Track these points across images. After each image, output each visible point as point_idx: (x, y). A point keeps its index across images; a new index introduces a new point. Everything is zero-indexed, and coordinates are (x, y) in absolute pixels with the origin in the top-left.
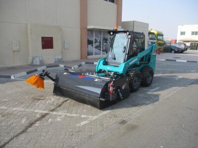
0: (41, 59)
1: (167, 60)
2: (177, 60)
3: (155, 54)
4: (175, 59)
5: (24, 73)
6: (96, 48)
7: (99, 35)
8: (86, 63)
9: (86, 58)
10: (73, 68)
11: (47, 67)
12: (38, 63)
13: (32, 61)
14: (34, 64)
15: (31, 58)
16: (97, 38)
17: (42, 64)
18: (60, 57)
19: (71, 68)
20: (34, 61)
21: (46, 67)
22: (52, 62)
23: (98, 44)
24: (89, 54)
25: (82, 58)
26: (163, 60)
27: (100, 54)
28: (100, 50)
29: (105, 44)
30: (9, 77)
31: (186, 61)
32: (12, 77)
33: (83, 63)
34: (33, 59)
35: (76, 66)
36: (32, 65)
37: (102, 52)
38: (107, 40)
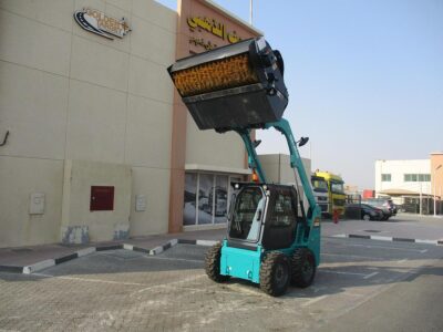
0: (85, 231)
1: (351, 236)
2: (373, 237)
3: (317, 224)
4: (368, 234)
5: (51, 262)
6: (201, 208)
7: (209, 183)
8: (180, 242)
9: (181, 230)
10: (151, 253)
11: (98, 249)
12: (79, 241)
13: (68, 237)
14: (71, 241)
15: (64, 230)
16: (203, 190)
17: (86, 242)
18: (125, 228)
19: (148, 252)
20: (71, 236)
21: (94, 249)
22: (107, 237)
23: (205, 201)
24: (187, 221)
25: (171, 230)
26: (343, 236)
27: (210, 222)
28: (210, 213)
29: (219, 201)
30: (21, 270)
31: (390, 239)
32: (26, 271)
33: (174, 242)
34: (70, 230)
35: (159, 249)
36: (66, 244)
37: (213, 217)
38: (226, 193)
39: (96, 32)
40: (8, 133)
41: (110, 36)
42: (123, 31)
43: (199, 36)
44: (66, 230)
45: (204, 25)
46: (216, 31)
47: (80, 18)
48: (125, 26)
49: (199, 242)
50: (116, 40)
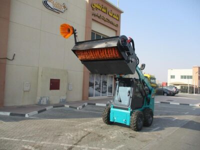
0: (48, 99)
1: (161, 102)
2: (171, 103)
3: (153, 97)
4: (169, 102)
5: (36, 112)
6: (96, 89)
7: (99, 78)
8: (88, 104)
9: (88, 99)
10: (78, 109)
11: (54, 107)
12: (45, 103)
13: (40, 101)
14: (42, 103)
16: (97, 81)
17: (48, 104)
18: (64, 98)
19: (76, 108)
20: (42, 101)
21: (52, 107)
22: (57, 102)
23: (98, 86)
24: (90, 95)
25: (83, 98)
26: (158, 102)
27: (100, 96)
28: (100, 92)
29: (104, 86)
30: (24, 115)
31: (179, 104)
32: (27, 116)
33: (86, 104)
34: (41, 99)
35: (81, 107)
36: (39, 105)
37: (101, 93)
38: (106, 83)
39: (52, 9)
40: (14, 55)
41: (58, 12)
42: (63, 10)
43: (96, 12)
44: (40, 98)
45: (99, 7)
46: (104, 10)
47: (45, 3)
48: (65, 7)
49: (97, 104)
50: (61, 13)
